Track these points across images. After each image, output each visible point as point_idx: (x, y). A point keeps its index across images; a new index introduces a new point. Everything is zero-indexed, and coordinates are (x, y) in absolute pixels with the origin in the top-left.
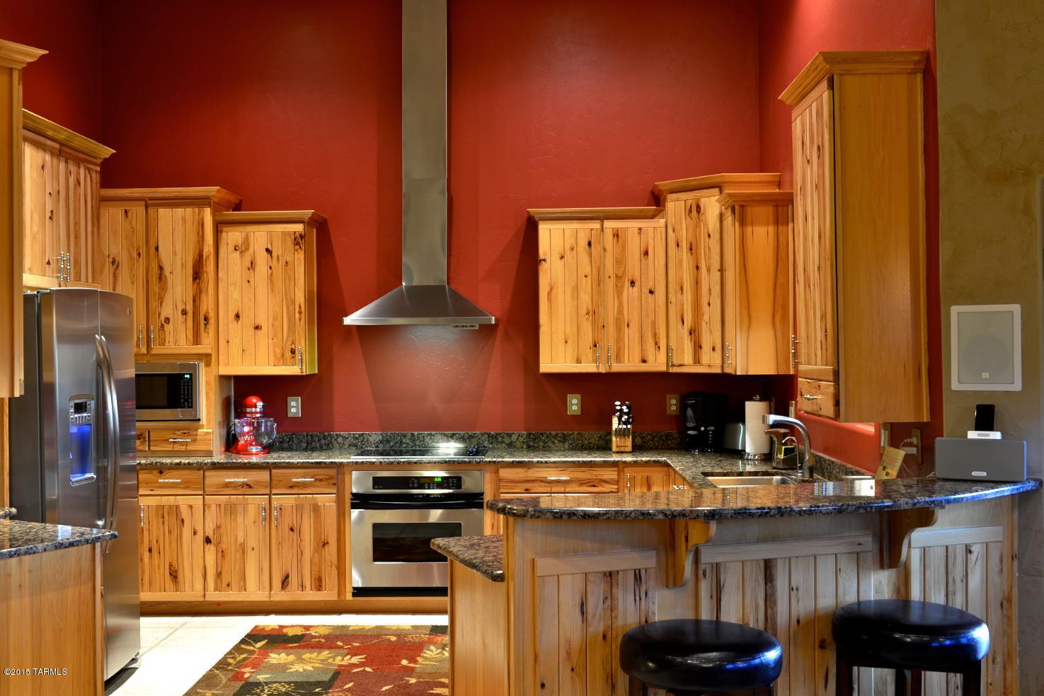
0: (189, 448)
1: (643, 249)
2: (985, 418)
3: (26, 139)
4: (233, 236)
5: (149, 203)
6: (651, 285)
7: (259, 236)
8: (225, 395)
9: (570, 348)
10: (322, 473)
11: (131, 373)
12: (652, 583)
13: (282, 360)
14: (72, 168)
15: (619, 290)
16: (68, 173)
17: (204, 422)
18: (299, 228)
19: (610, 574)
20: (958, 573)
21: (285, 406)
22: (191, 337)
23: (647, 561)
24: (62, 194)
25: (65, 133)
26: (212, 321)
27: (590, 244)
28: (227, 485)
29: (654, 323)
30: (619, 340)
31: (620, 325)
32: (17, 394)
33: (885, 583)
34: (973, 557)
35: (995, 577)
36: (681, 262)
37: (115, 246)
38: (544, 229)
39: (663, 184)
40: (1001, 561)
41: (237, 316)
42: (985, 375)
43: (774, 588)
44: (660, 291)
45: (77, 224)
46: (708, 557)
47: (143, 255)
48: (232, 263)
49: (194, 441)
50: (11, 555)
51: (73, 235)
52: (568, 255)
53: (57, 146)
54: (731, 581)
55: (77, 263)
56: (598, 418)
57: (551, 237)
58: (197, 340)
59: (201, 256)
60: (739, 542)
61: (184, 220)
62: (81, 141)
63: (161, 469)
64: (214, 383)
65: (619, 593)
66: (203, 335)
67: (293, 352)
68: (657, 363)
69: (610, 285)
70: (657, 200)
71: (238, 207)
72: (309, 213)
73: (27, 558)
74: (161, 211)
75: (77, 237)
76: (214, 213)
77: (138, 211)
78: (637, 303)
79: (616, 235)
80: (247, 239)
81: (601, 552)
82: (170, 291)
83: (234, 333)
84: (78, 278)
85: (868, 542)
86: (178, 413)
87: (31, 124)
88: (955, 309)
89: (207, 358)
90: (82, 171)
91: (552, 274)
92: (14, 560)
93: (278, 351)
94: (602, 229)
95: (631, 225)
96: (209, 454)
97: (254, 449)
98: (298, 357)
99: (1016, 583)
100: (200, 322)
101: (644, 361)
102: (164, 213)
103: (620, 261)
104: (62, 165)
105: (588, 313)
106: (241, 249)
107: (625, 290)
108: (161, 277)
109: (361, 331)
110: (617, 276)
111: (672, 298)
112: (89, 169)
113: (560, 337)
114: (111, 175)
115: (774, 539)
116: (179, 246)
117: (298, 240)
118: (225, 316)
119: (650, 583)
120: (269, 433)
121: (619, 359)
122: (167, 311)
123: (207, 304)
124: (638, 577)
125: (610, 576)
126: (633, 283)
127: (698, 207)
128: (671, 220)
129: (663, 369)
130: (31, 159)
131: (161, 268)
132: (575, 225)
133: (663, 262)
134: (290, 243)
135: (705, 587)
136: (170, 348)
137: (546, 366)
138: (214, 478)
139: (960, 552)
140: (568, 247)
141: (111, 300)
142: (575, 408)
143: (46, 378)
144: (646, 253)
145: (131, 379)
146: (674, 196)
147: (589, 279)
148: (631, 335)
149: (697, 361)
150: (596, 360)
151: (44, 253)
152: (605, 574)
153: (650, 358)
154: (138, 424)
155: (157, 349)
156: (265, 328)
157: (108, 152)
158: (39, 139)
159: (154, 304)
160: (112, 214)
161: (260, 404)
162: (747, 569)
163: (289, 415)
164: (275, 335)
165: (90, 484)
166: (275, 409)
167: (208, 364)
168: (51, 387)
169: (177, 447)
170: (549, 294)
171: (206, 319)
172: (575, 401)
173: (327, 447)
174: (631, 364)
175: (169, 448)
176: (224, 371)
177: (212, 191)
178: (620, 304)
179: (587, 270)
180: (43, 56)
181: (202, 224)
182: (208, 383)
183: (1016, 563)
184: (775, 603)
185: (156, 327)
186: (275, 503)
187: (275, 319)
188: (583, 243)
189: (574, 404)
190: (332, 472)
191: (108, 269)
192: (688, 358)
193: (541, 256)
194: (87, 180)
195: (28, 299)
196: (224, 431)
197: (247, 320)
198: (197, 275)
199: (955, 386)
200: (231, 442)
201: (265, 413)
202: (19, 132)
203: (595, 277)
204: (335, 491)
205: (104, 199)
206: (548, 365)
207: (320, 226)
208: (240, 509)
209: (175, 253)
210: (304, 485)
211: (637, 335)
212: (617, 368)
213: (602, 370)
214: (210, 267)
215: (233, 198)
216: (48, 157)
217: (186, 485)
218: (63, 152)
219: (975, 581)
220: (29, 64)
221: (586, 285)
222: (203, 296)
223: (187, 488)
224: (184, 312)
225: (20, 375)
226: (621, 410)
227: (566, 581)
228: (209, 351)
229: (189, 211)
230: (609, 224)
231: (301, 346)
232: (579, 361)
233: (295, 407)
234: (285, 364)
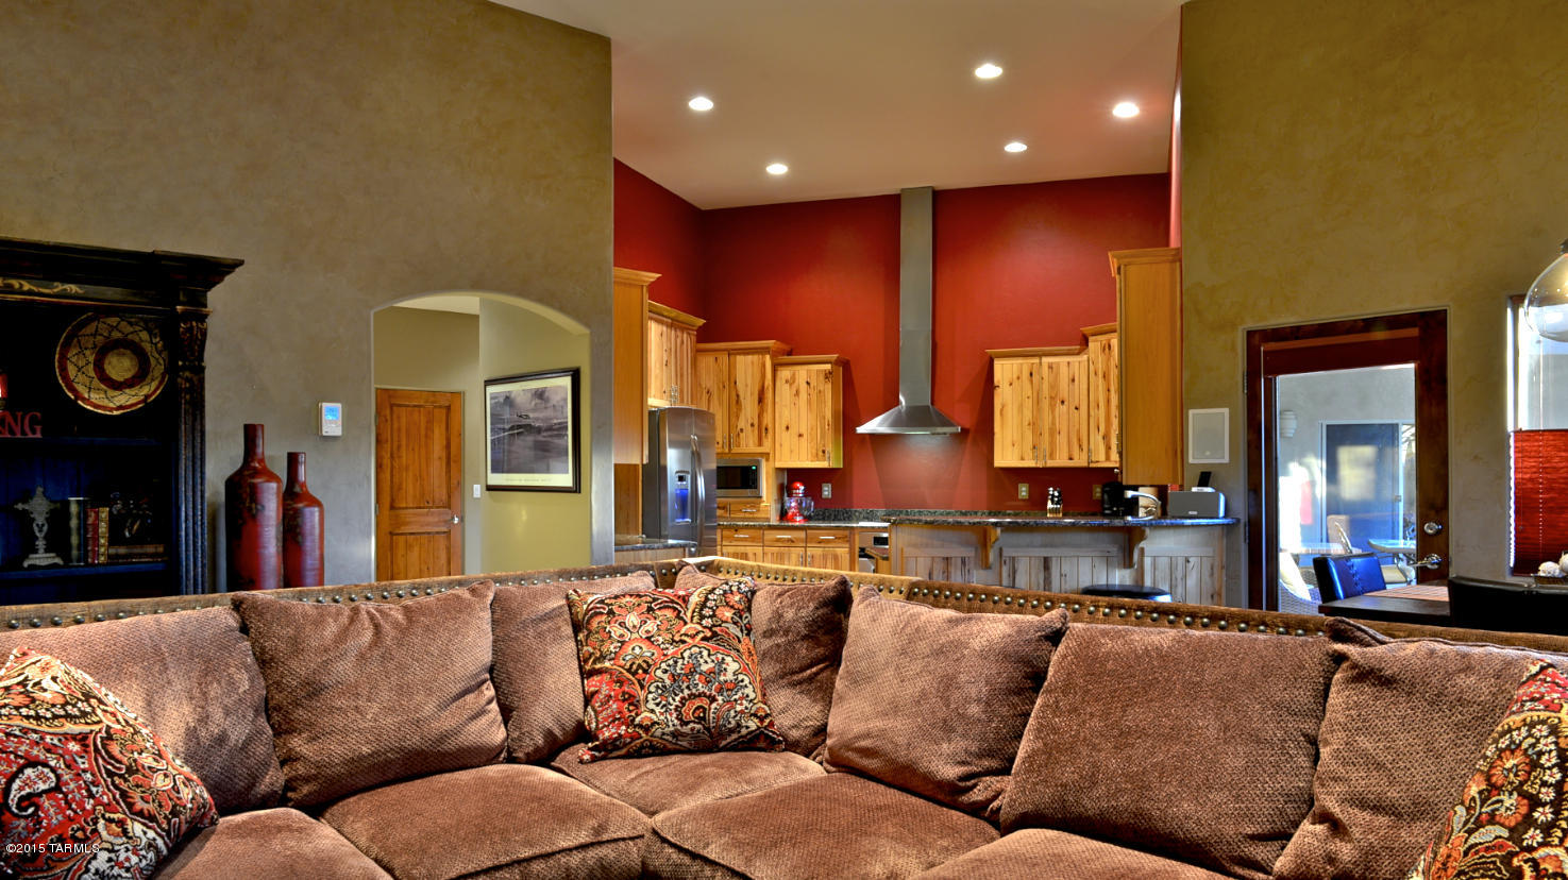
0: (755, 516)
1: (1071, 377)
2: (1204, 480)
3: (651, 318)
4: (785, 373)
5: (731, 353)
6: (1076, 403)
7: (802, 373)
8: (780, 481)
9: (1016, 450)
10: (840, 533)
11: (714, 466)
12: (972, 565)
13: (816, 457)
14: (679, 333)
15: (1052, 408)
16: (677, 337)
17: (764, 498)
18: (828, 367)
19: (947, 558)
20: (1179, 574)
21: (820, 491)
22: (756, 441)
23: (969, 553)
24: (673, 350)
25: (674, 313)
26: (770, 430)
27: (1031, 374)
28: (779, 540)
29: (1079, 431)
30: (1052, 443)
31: (1053, 432)
32: (645, 462)
33: (1127, 576)
34: (1191, 565)
35: (1206, 577)
36: (1098, 386)
37: (708, 380)
38: (998, 364)
39: (1087, 330)
40: (1212, 569)
41: (787, 428)
42: (1208, 453)
43: (1050, 574)
44: (1084, 408)
45: (682, 369)
46: (1007, 553)
47: (727, 387)
48: (784, 391)
49: (758, 511)
50: (641, 549)
51: (679, 375)
52: (1016, 383)
53: (670, 321)
54: (1023, 567)
55: (682, 392)
56: (1037, 502)
57: (1004, 370)
58: (760, 444)
59: (763, 387)
60: (1028, 546)
61: (753, 363)
62: (684, 316)
63: (737, 529)
64: (772, 472)
65: (952, 570)
66: (764, 440)
67: (824, 452)
68: (1080, 461)
69: (1046, 404)
70: (1085, 342)
71: (790, 353)
72: (834, 356)
73: (649, 552)
74: (738, 357)
75: (682, 376)
76: (772, 358)
77: (724, 358)
78: (1066, 417)
79: (1050, 367)
80: (793, 376)
81: (942, 546)
82: (743, 411)
83: (785, 439)
84: (682, 401)
85: (1114, 550)
86: (748, 492)
87: (655, 309)
88: (1191, 412)
89: (766, 455)
90: (685, 335)
91: (1004, 397)
92: (643, 552)
93: (814, 451)
94: (1041, 363)
95: (1063, 360)
96: (768, 519)
97: (798, 519)
98: (827, 455)
99: (1224, 584)
100: (762, 431)
101: (1071, 459)
102: (740, 359)
103: (1054, 386)
104: (673, 332)
105: (1029, 424)
106: (790, 382)
107: (1057, 409)
108: (738, 402)
109: (873, 437)
110: (1051, 397)
111: (1092, 413)
112: (689, 334)
113: (1008, 442)
114: (704, 336)
115: (1052, 546)
116: (749, 382)
117: (828, 375)
118: (780, 428)
119: (971, 565)
120: (808, 509)
121: (1052, 456)
122: (742, 424)
123: (767, 419)
124: (963, 562)
125: (947, 559)
126: (1063, 402)
127: (1109, 346)
128: (1092, 356)
129: (1086, 465)
130: (655, 332)
131: (738, 396)
132: (1020, 361)
133: (1085, 386)
134: (822, 377)
135: (1005, 570)
136: (743, 449)
137: (999, 462)
138: (770, 535)
139: (1181, 561)
140: (1015, 377)
141: (703, 417)
142: (1024, 494)
143: (662, 462)
144: (1073, 380)
145: (712, 470)
146: (1094, 338)
147: (1031, 400)
148: (1062, 440)
149: (1108, 458)
150: (1036, 458)
151: (662, 386)
152: (944, 558)
153: (1076, 456)
154: (718, 499)
155: (735, 450)
156: (805, 436)
157: (701, 322)
158: (659, 317)
159: (733, 419)
160: (707, 362)
161: (803, 488)
162: (1032, 562)
163: (823, 497)
164: (812, 441)
165: (687, 526)
166: (813, 492)
167: (767, 460)
168: (665, 468)
169: (747, 515)
170: (1002, 410)
171: (766, 429)
172: (1024, 489)
173: (849, 519)
174: (1060, 461)
175: (742, 515)
176: (778, 465)
177: (770, 343)
178: (1054, 417)
179: (1030, 394)
180: (658, 278)
181: (764, 366)
182: (767, 473)
183: (1224, 571)
184: (1050, 583)
185: (734, 435)
186: (809, 553)
187: (812, 429)
188: (1026, 374)
189: (1024, 491)
190: (847, 533)
191: (705, 397)
192: (1102, 457)
193: (996, 383)
194: (687, 339)
195: (651, 413)
196: (779, 506)
197: (794, 430)
198: (761, 400)
199: (1191, 460)
200: (783, 514)
201: (806, 494)
202: (647, 314)
203: (1035, 399)
204: (848, 545)
205: (699, 351)
206: (1000, 461)
207: (845, 365)
208: (786, 557)
209: (747, 385)
210: (828, 541)
211: (1066, 440)
212: (1051, 464)
213: (1040, 465)
214: (769, 395)
215: (787, 347)
216: (665, 328)
217: (753, 539)
218: (674, 324)
219: (1192, 581)
220: (653, 283)
221: (1029, 404)
222: (765, 414)
223: (753, 541)
224: (752, 425)
225: (646, 452)
226: (1053, 495)
227: (921, 560)
228: (767, 451)
229: (756, 357)
230: (1046, 360)
231: (829, 448)
232: (1022, 459)
233: (827, 491)
234: (818, 460)
